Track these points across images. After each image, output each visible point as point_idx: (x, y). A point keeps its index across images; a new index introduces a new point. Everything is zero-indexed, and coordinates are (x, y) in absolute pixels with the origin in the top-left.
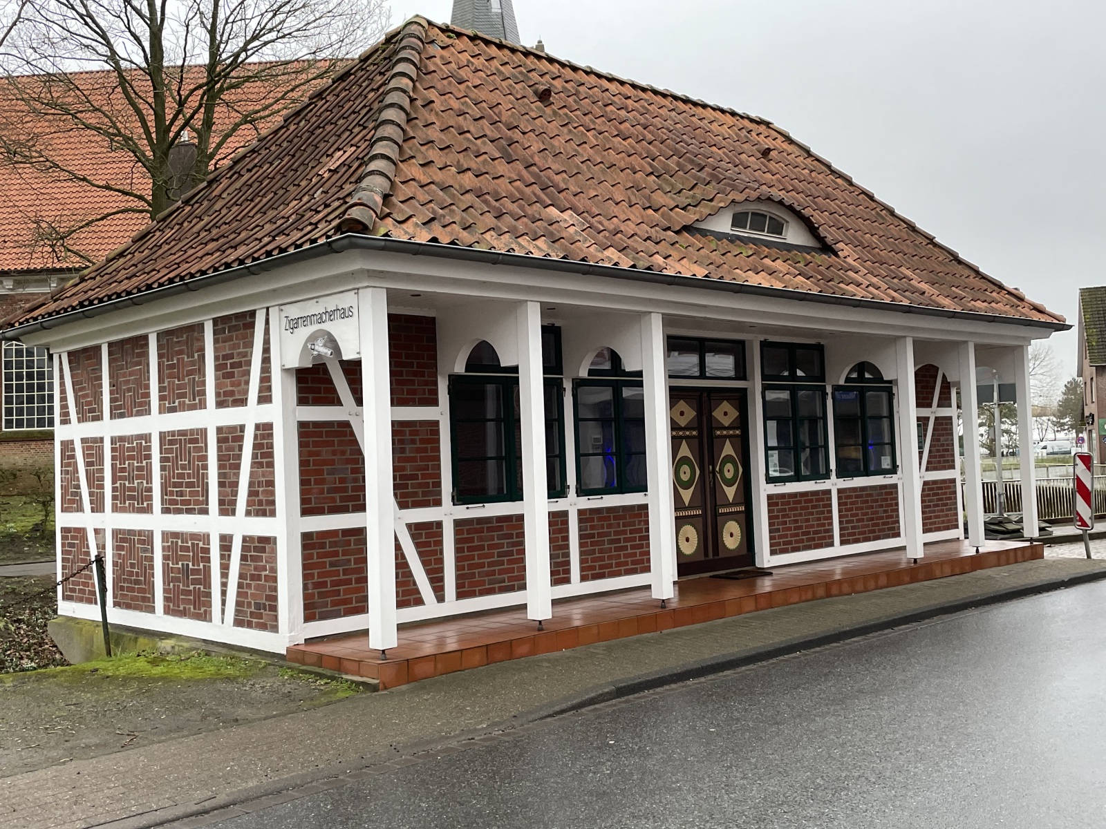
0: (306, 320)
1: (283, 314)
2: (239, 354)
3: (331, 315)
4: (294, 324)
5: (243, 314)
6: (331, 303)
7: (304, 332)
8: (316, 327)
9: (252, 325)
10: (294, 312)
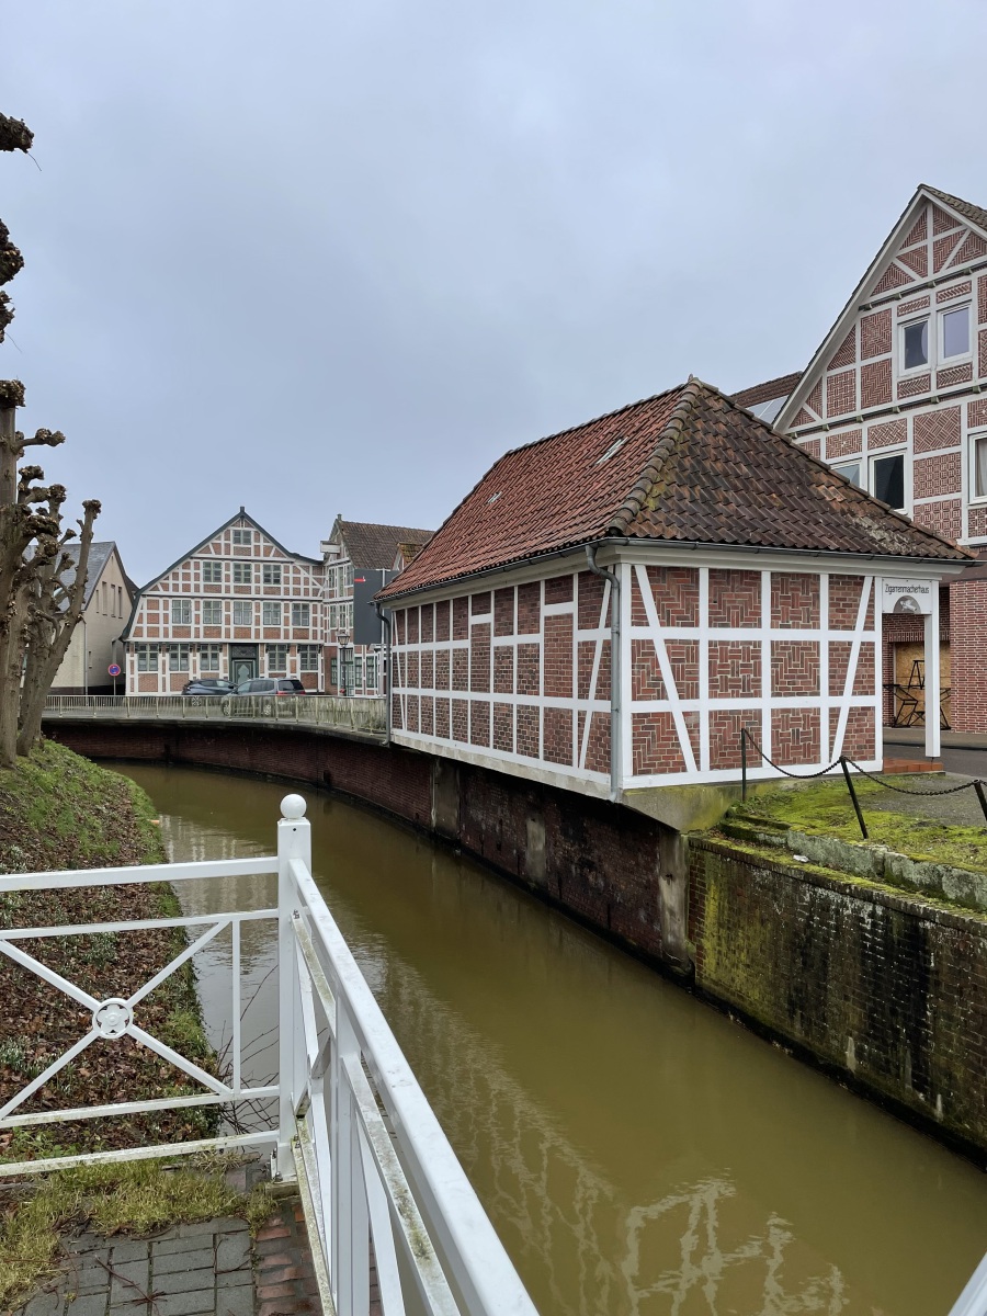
0: (901, 589)
1: (885, 583)
2: (850, 599)
3: (915, 589)
4: (891, 590)
5: (855, 577)
6: (916, 584)
7: (897, 596)
8: (905, 594)
9: (861, 584)
10: (893, 583)
